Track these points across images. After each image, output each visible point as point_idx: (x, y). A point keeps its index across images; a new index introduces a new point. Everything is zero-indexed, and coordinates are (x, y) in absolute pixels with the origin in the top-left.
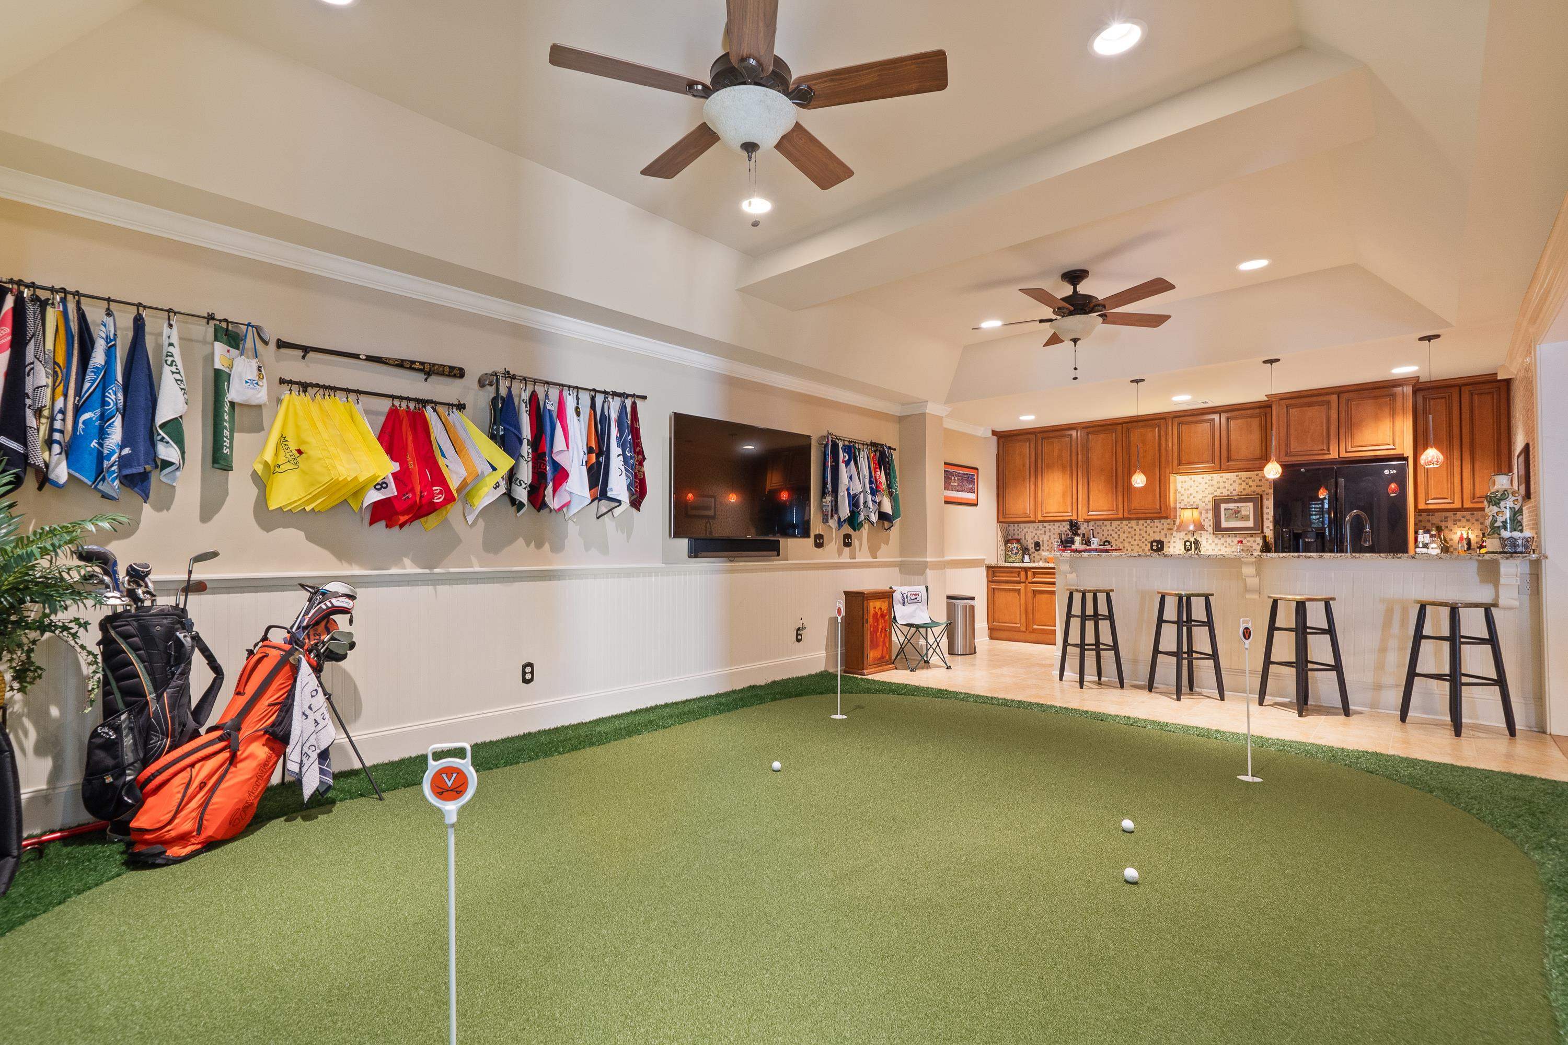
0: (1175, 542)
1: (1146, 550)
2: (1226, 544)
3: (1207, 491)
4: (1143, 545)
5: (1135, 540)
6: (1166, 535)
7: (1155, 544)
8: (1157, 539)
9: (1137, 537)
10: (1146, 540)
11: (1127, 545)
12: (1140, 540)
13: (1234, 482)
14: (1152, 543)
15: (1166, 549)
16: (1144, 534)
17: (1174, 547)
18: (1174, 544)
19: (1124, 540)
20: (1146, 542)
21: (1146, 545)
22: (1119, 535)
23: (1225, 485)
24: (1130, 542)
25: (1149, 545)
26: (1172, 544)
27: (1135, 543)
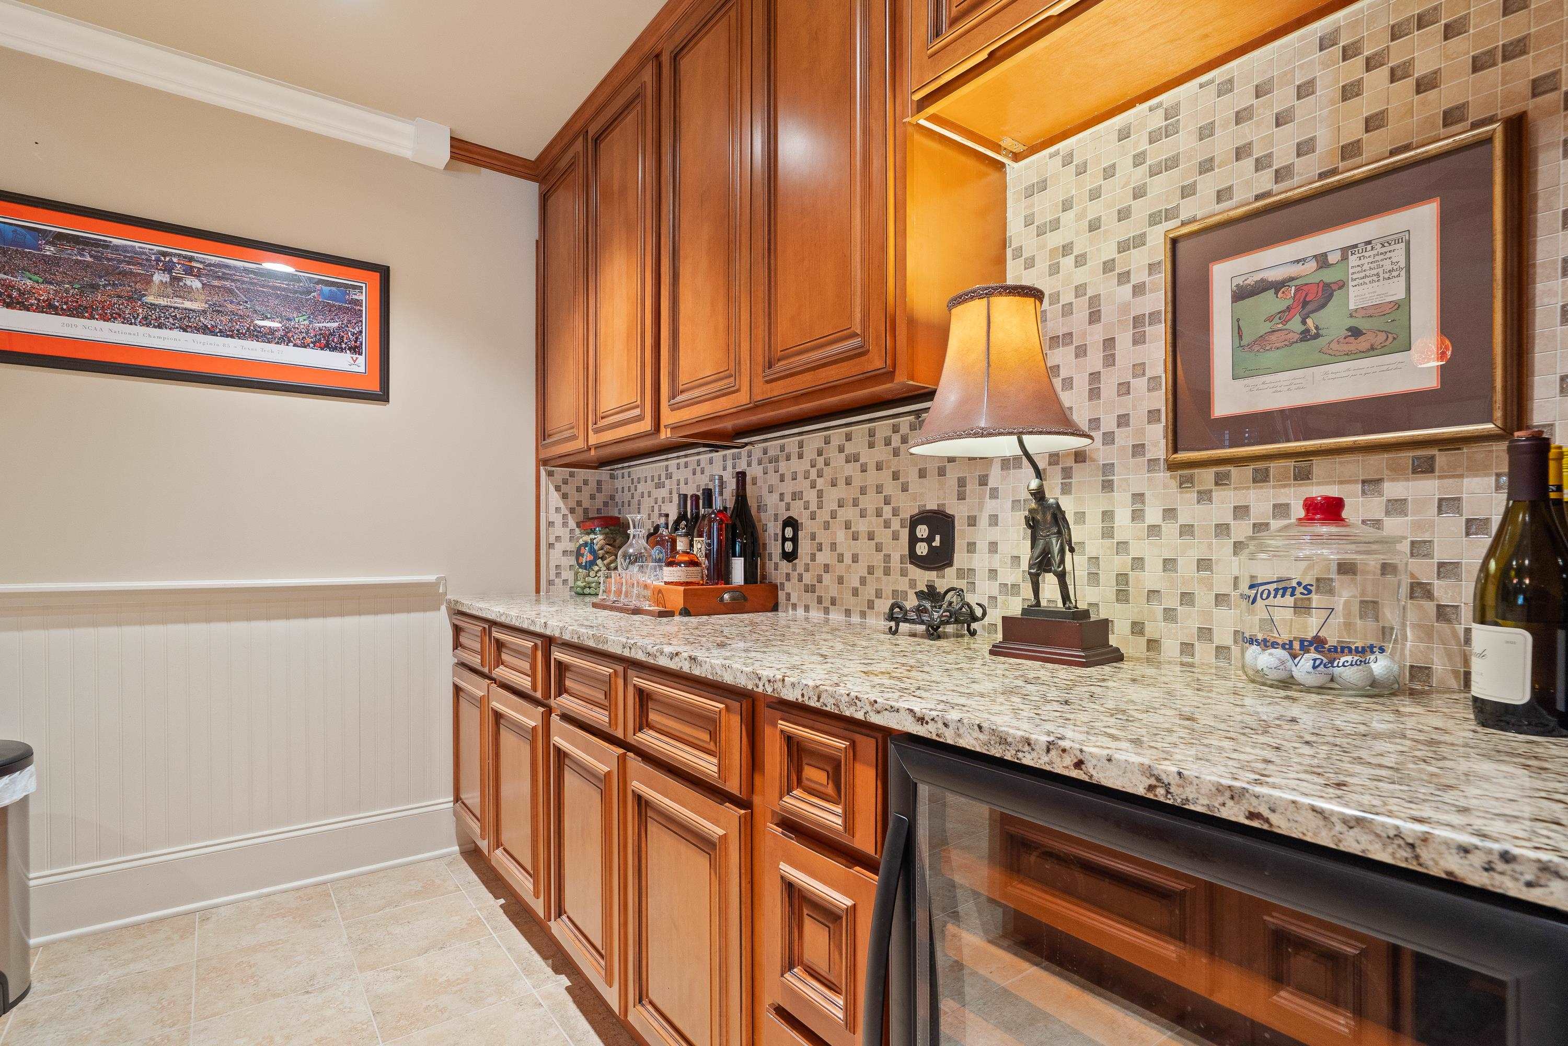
0: (994, 520)
1: (895, 563)
2: (1241, 530)
3: (1141, 209)
4: (884, 536)
5: (863, 515)
6: (962, 483)
7: (922, 531)
8: (932, 506)
9: (870, 502)
10: (895, 512)
11: (841, 536)
12: (879, 514)
13: (1305, 90)
14: (914, 522)
15: (960, 558)
16: (891, 488)
17: (993, 547)
18: (993, 534)
19: (834, 515)
20: (896, 524)
21: (896, 537)
22: (820, 494)
23: (1248, 132)
24: (848, 526)
25: (905, 534)
26: (983, 534)
27: (862, 526)
